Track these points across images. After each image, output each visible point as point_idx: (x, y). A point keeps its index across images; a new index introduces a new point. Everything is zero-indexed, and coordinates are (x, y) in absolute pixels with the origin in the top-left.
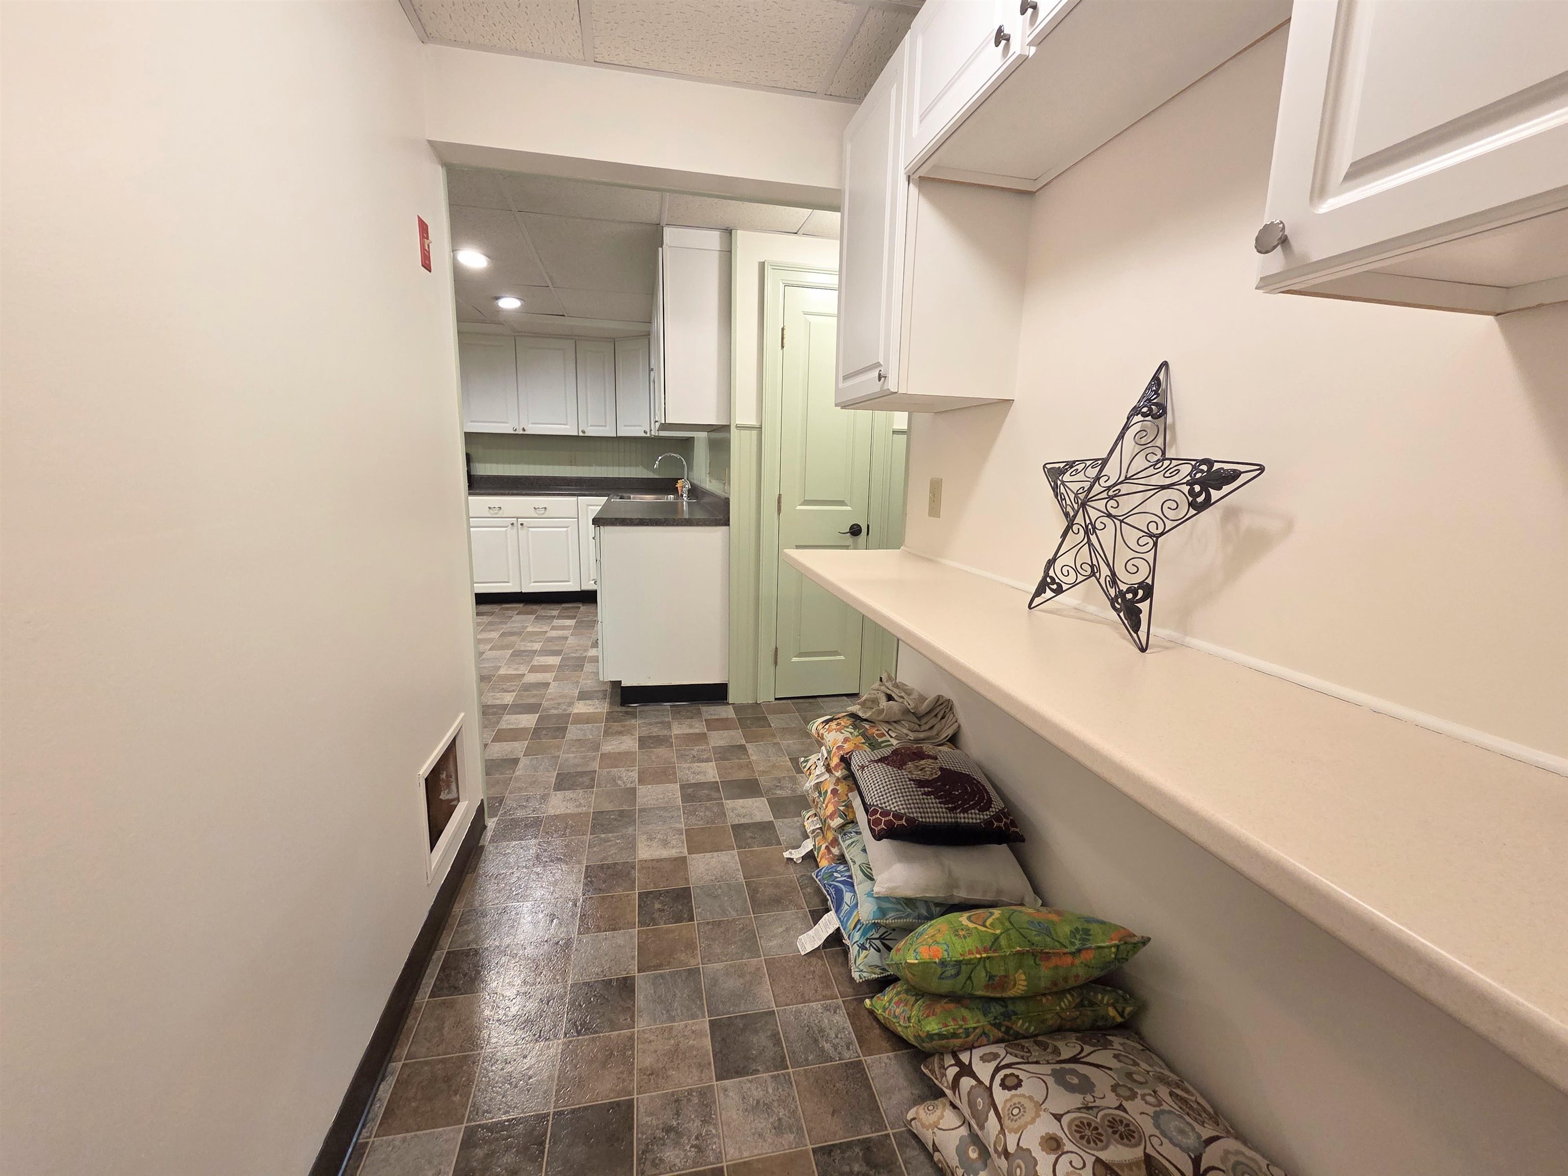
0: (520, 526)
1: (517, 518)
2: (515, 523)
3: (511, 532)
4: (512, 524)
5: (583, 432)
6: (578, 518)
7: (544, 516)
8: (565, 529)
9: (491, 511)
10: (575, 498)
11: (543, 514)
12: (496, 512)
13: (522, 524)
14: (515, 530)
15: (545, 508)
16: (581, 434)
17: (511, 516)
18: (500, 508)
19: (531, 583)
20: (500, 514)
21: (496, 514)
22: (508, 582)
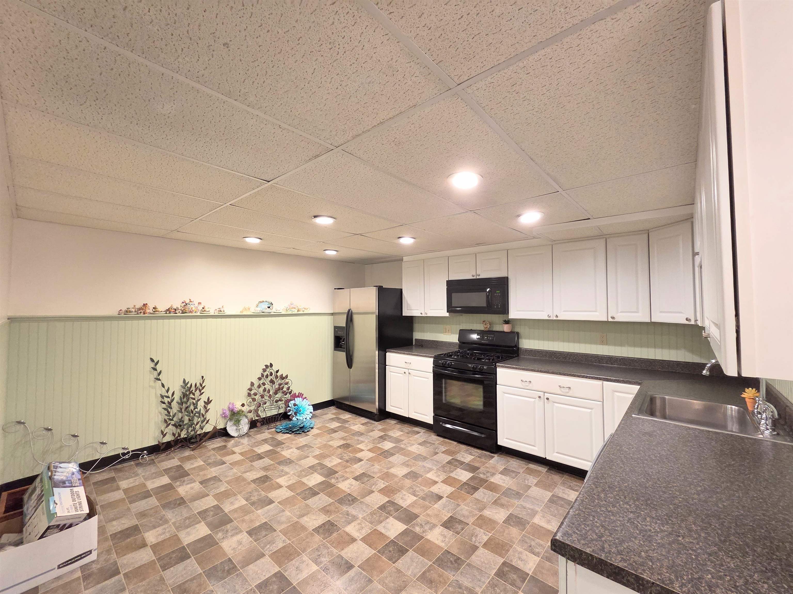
0: (546, 400)
1: (544, 393)
2: (542, 396)
3: (539, 404)
4: (540, 397)
5: (613, 318)
6: (603, 402)
7: (568, 394)
8: (590, 410)
9: (523, 383)
10: (599, 383)
11: (568, 393)
12: (527, 384)
13: (548, 399)
14: (542, 403)
15: (570, 388)
16: (610, 320)
17: (540, 390)
18: (530, 382)
19: (554, 452)
20: (530, 386)
21: (527, 386)
22: (534, 446)
